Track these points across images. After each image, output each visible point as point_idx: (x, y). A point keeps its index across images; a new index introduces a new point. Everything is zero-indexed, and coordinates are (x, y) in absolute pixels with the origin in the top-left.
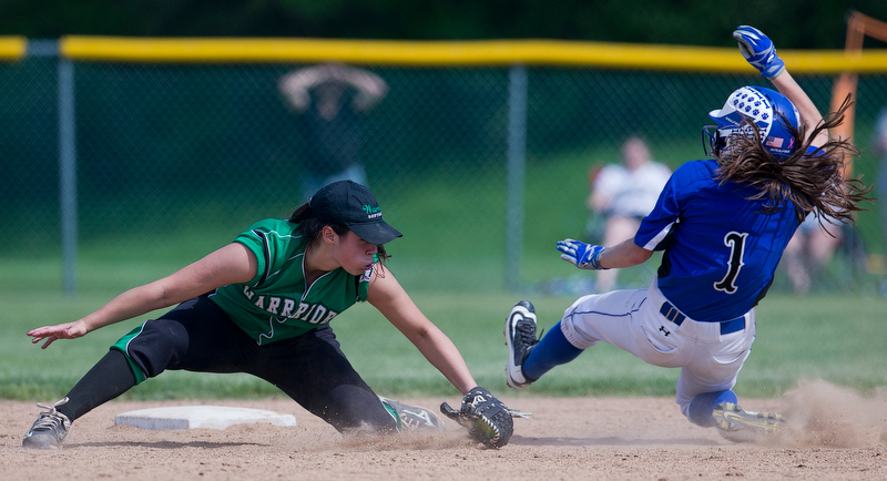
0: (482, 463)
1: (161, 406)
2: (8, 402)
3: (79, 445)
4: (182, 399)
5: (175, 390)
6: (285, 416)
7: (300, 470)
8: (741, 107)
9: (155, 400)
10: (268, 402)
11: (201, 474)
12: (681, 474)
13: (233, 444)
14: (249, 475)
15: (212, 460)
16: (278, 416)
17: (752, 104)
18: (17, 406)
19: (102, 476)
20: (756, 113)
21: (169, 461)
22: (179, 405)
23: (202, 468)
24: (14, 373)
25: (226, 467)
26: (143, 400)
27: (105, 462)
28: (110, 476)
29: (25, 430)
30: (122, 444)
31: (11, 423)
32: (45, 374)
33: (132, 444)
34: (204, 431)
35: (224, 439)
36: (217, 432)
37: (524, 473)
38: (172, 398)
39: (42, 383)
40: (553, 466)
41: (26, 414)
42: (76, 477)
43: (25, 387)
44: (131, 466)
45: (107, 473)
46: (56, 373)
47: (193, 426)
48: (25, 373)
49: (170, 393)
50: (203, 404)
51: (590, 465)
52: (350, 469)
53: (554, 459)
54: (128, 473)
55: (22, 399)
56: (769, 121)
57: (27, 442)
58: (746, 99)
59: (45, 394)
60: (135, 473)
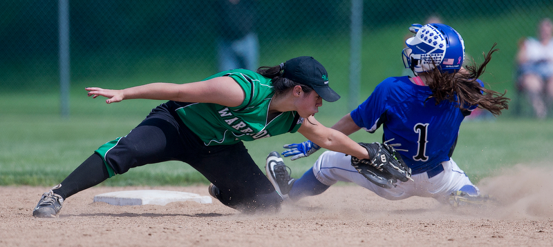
0: (333, 228)
1: (124, 190)
2: (24, 187)
3: (70, 215)
4: (138, 185)
5: (133, 179)
6: (205, 197)
7: (214, 232)
8: (425, 40)
9: (120, 186)
10: (194, 188)
11: (150, 235)
12: (463, 236)
13: (170, 215)
14: (181, 235)
15: (157, 226)
16: (200, 197)
17: (432, 38)
18: (30, 190)
19: (85, 235)
20: (435, 44)
21: (129, 226)
22: (136, 189)
23: (151, 231)
24: (28, 168)
25: (166, 230)
26: (112, 186)
27: (87, 226)
28: (90, 236)
29: (34, 206)
30: (99, 215)
31: (26, 200)
32: (49, 169)
33: (105, 214)
34: (152, 206)
35: (164, 212)
36: (160, 207)
37: (360, 235)
38: (131, 185)
39: (46, 174)
40: (379, 231)
41: (34, 195)
42: (68, 236)
43: (35, 177)
44: (104, 229)
45: (88, 233)
46: (56, 168)
47: (144, 203)
48: (36, 168)
49: (130, 181)
50: (151, 189)
51: (403, 230)
52: (247, 232)
53: (380, 226)
54: (102, 234)
55: (33, 185)
56: (444, 48)
57: (36, 213)
58: (429, 34)
59: (48, 182)
60: (107, 234)
